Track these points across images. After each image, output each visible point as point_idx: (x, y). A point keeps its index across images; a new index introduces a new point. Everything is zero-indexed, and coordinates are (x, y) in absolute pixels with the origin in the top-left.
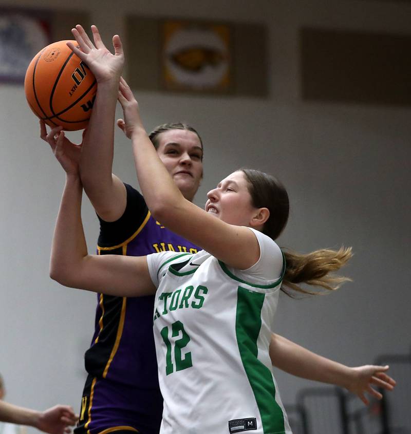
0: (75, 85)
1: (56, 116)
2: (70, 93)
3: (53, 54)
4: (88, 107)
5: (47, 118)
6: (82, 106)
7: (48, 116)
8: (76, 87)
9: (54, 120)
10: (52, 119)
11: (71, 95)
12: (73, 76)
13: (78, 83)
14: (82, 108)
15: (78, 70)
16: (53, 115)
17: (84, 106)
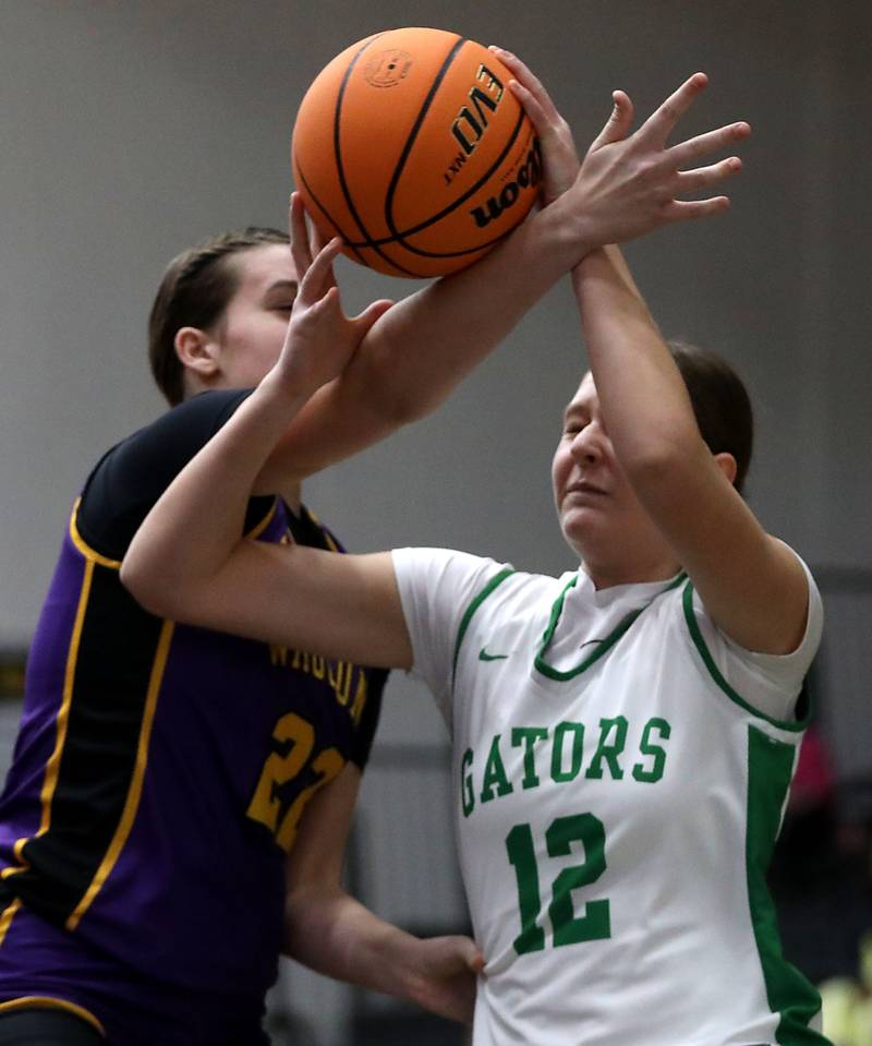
0: (461, 154)
1: (398, 237)
2: (446, 177)
3: (392, 67)
4: (487, 213)
5: (371, 243)
6: (472, 213)
7: (375, 237)
8: (464, 159)
9: (394, 249)
10: (384, 248)
11: (449, 180)
12: (456, 131)
13: (469, 149)
14: (472, 217)
15: (466, 113)
16: (389, 235)
17: (478, 213)
